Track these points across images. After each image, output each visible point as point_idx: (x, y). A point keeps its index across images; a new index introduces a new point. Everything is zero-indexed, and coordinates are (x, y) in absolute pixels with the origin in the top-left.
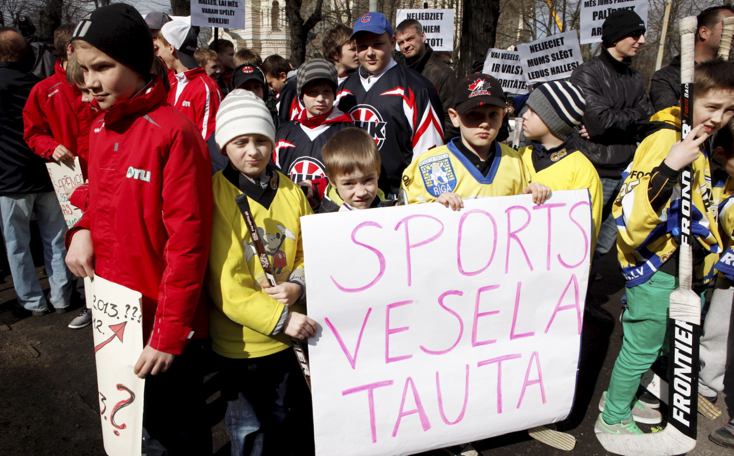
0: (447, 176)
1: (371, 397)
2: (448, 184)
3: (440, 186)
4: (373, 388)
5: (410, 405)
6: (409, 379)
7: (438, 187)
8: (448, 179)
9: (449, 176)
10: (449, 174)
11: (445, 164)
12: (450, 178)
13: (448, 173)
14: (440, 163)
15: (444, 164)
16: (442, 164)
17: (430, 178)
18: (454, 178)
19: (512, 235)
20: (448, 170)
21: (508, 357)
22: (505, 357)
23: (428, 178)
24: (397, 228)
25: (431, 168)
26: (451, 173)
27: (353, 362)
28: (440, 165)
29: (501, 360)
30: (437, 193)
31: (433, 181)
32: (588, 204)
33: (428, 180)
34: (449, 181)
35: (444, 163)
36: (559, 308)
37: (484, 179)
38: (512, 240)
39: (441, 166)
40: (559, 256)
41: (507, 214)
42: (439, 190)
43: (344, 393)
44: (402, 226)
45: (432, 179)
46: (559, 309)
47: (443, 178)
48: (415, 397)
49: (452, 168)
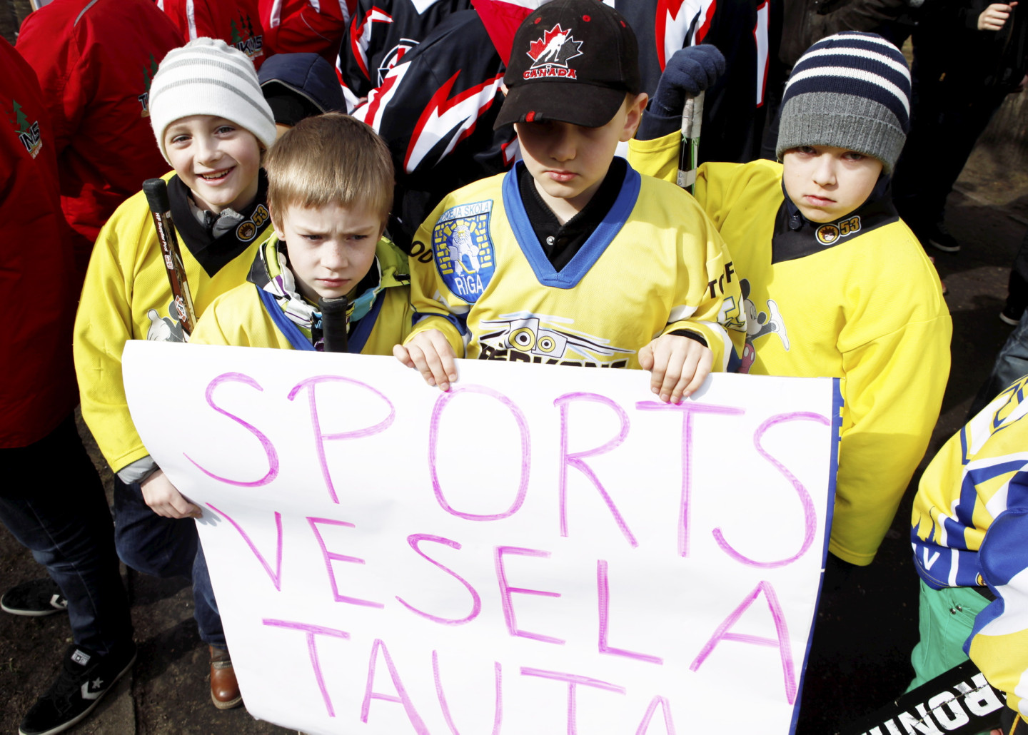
0: (479, 256)
1: (312, 645)
2: (478, 276)
3: (466, 278)
4: (316, 632)
5: (383, 684)
6: (378, 643)
7: (461, 278)
8: (480, 264)
9: (483, 256)
10: (482, 253)
11: (480, 227)
12: (484, 262)
13: (482, 249)
14: (471, 222)
15: (477, 228)
16: (474, 225)
17: (449, 256)
18: (490, 264)
19: (574, 460)
20: (481, 243)
21: (592, 682)
22: (585, 680)
23: (445, 256)
24: (292, 395)
25: (453, 231)
26: (488, 251)
27: (276, 579)
28: (469, 227)
29: (576, 682)
30: (461, 290)
31: (453, 263)
32: (826, 423)
33: (445, 259)
34: (481, 269)
35: (478, 224)
36: (727, 634)
37: (554, 275)
38: (571, 469)
39: (472, 231)
40: (717, 533)
41: (558, 408)
42: (464, 286)
43: (266, 622)
44: (303, 394)
45: (452, 257)
46: (724, 634)
47: (471, 258)
48: (392, 676)
49: (489, 240)
